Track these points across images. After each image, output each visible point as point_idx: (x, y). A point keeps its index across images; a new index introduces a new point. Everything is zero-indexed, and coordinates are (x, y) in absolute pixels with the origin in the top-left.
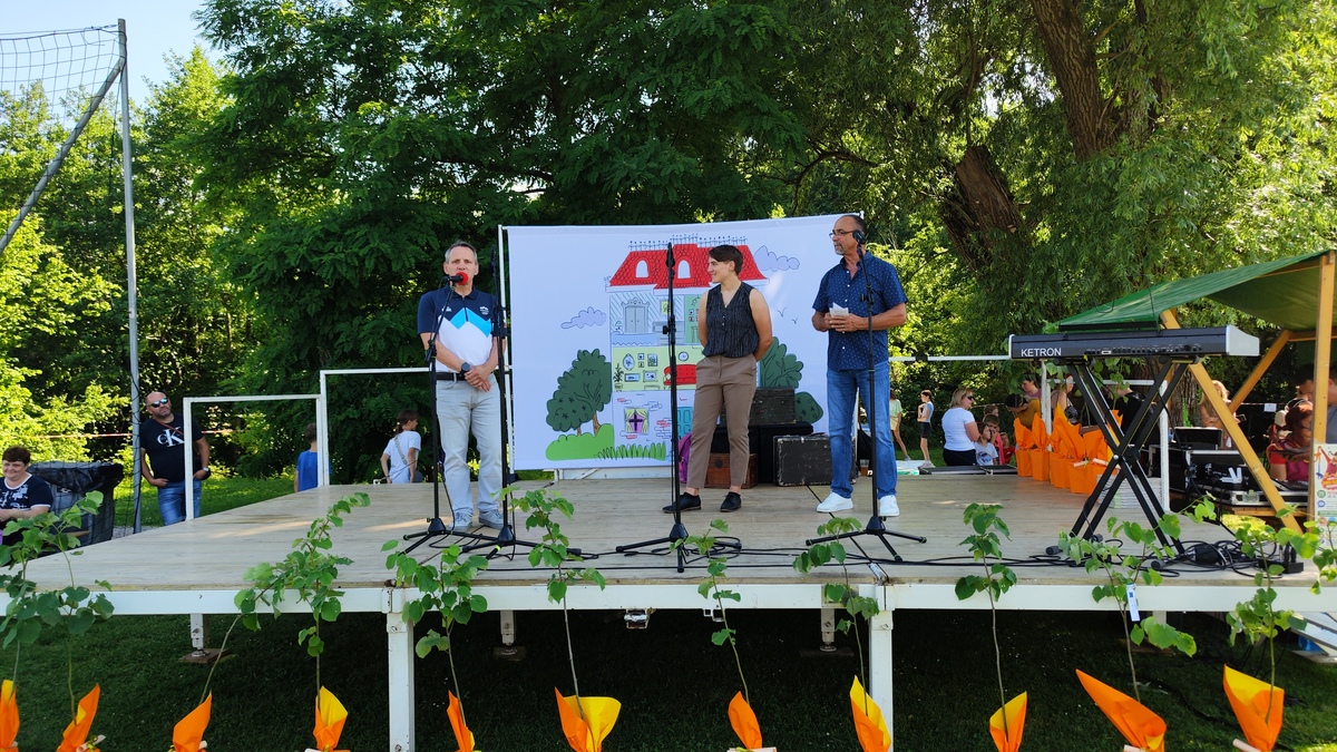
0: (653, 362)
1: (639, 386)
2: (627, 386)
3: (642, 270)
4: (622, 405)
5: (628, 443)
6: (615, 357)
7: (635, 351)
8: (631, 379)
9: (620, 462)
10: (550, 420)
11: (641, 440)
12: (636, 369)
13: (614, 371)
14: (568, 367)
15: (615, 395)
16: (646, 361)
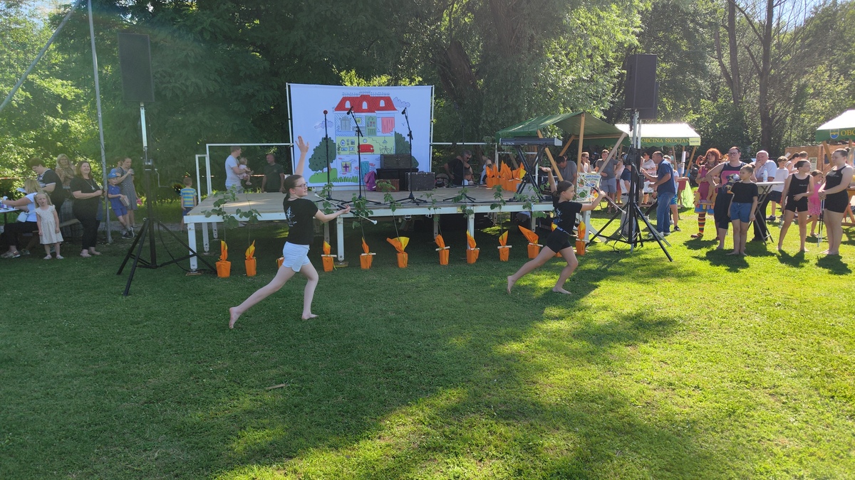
0: (353, 143)
1: (347, 152)
2: (342, 153)
3: (348, 105)
4: (340, 161)
5: (342, 176)
6: (337, 140)
7: (345, 138)
8: (344, 150)
9: (340, 184)
10: (310, 167)
11: (348, 175)
12: (346, 146)
13: (337, 146)
14: (318, 144)
15: (338, 156)
16: (350, 143)
